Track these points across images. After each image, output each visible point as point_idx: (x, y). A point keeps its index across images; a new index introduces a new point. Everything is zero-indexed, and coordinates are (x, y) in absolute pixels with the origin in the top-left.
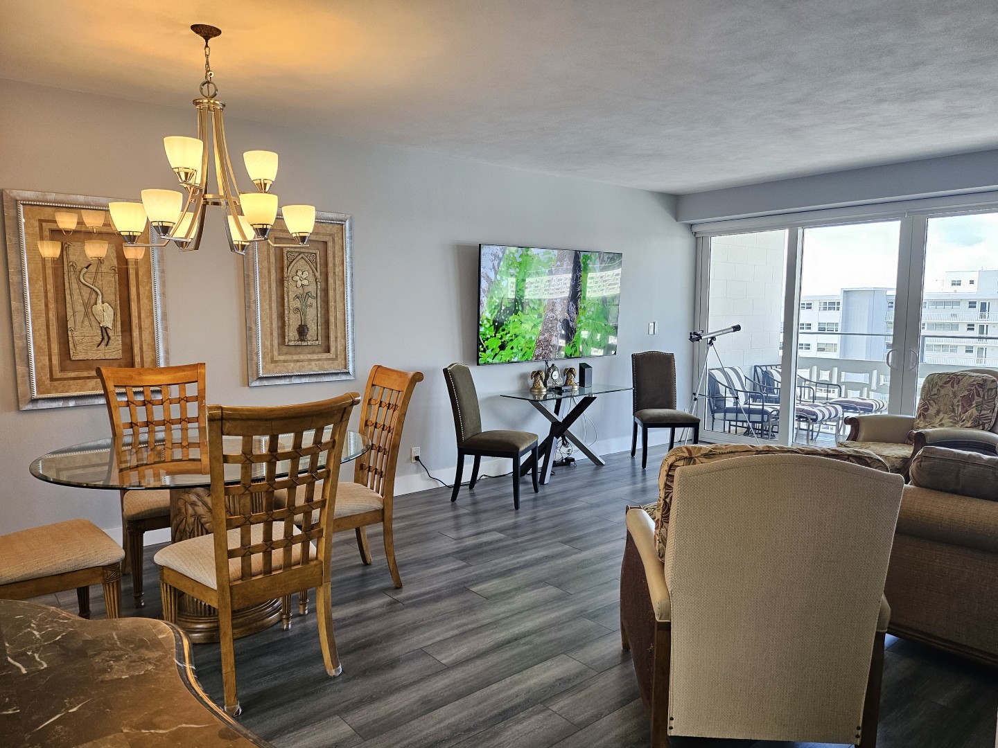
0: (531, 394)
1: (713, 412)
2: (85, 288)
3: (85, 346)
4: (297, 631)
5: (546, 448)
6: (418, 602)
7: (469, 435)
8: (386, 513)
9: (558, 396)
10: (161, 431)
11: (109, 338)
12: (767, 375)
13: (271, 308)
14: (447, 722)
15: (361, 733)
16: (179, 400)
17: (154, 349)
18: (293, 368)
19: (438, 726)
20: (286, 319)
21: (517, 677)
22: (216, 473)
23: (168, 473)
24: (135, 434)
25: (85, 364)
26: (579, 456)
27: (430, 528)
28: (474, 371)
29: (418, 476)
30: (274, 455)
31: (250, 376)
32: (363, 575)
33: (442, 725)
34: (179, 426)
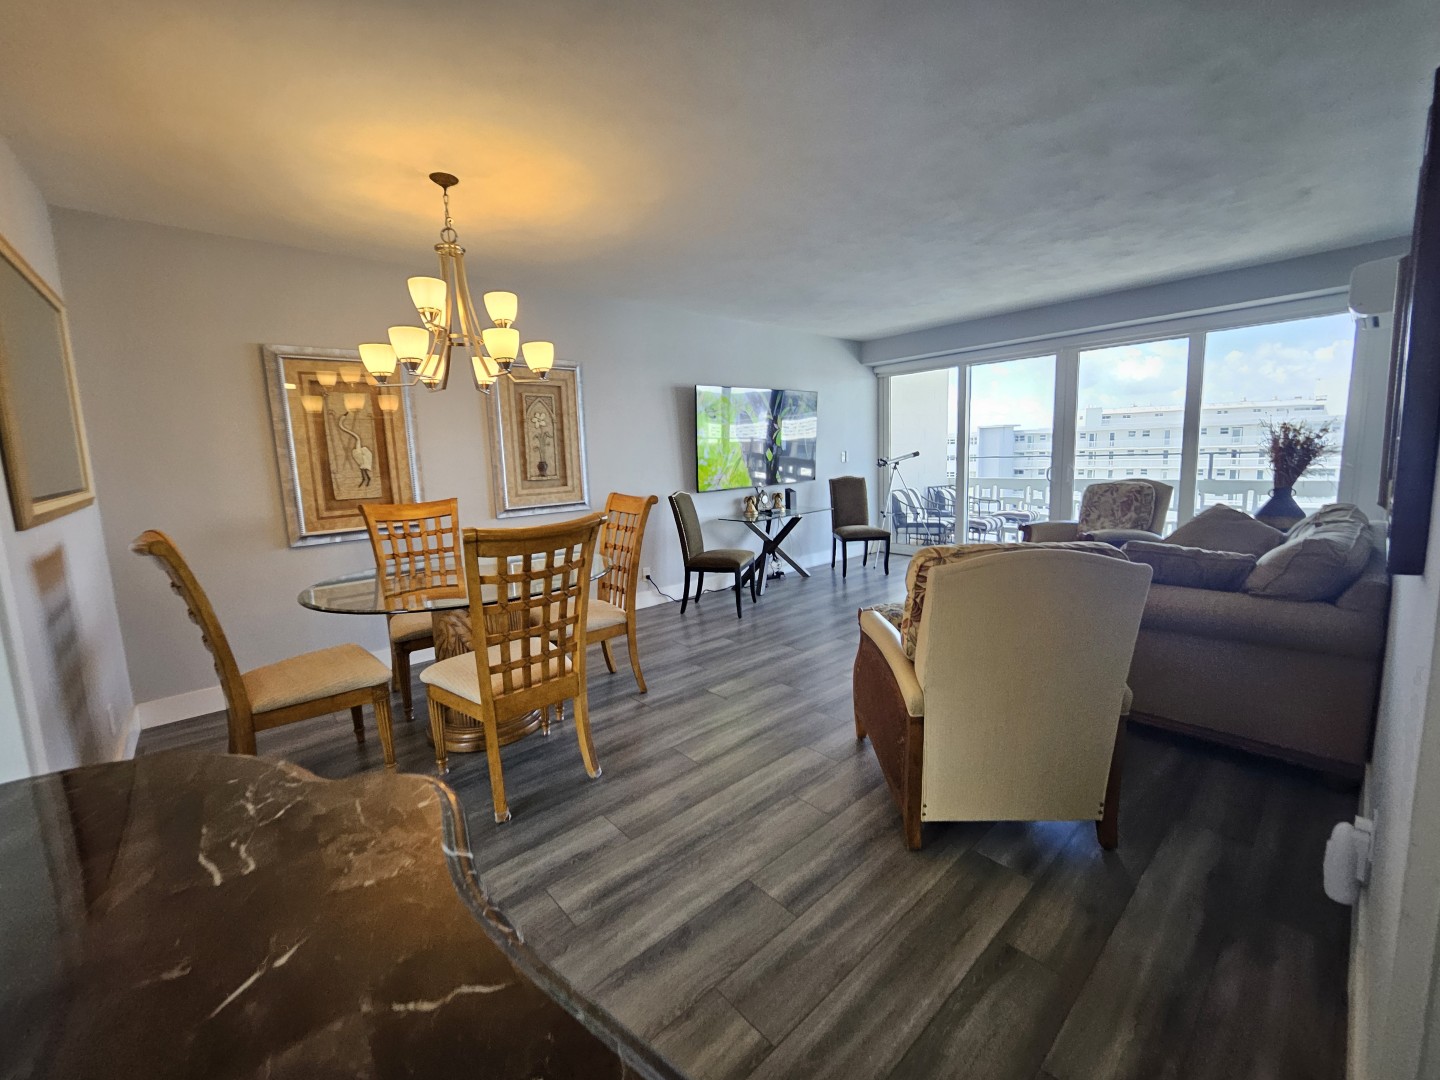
0: (744, 517)
1: (897, 527)
2: (345, 434)
3: (347, 487)
4: (556, 737)
5: (760, 563)
6: (663, 704)
7: (694, 555)
8: (630, 627)
9: (768, 518)
10: (420, 561)
11: (369, 479)
12: (939, 496)
13: (513, 447)
14: (706, 818)
15: (626, 832)
16: (435, 533)
17: (411, 488)
18: (534, 502)
19: (699, 822)
20: (527, 457)
21: (764, 770)
22: (475, 595)
23: (429, 599)
24: (397, 564)
25: (348, 503)
26: (787, 569)
27: (664, 638)
28: (695, 498)
29: (649, 593)
30: (528, 575)
31: (497, 508)
32: (611, 683)
33: (703, 820)
34: (437, 555)
